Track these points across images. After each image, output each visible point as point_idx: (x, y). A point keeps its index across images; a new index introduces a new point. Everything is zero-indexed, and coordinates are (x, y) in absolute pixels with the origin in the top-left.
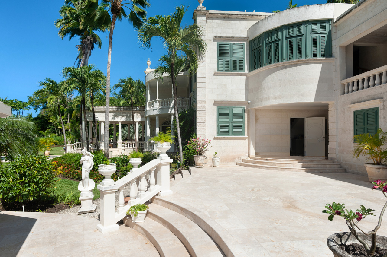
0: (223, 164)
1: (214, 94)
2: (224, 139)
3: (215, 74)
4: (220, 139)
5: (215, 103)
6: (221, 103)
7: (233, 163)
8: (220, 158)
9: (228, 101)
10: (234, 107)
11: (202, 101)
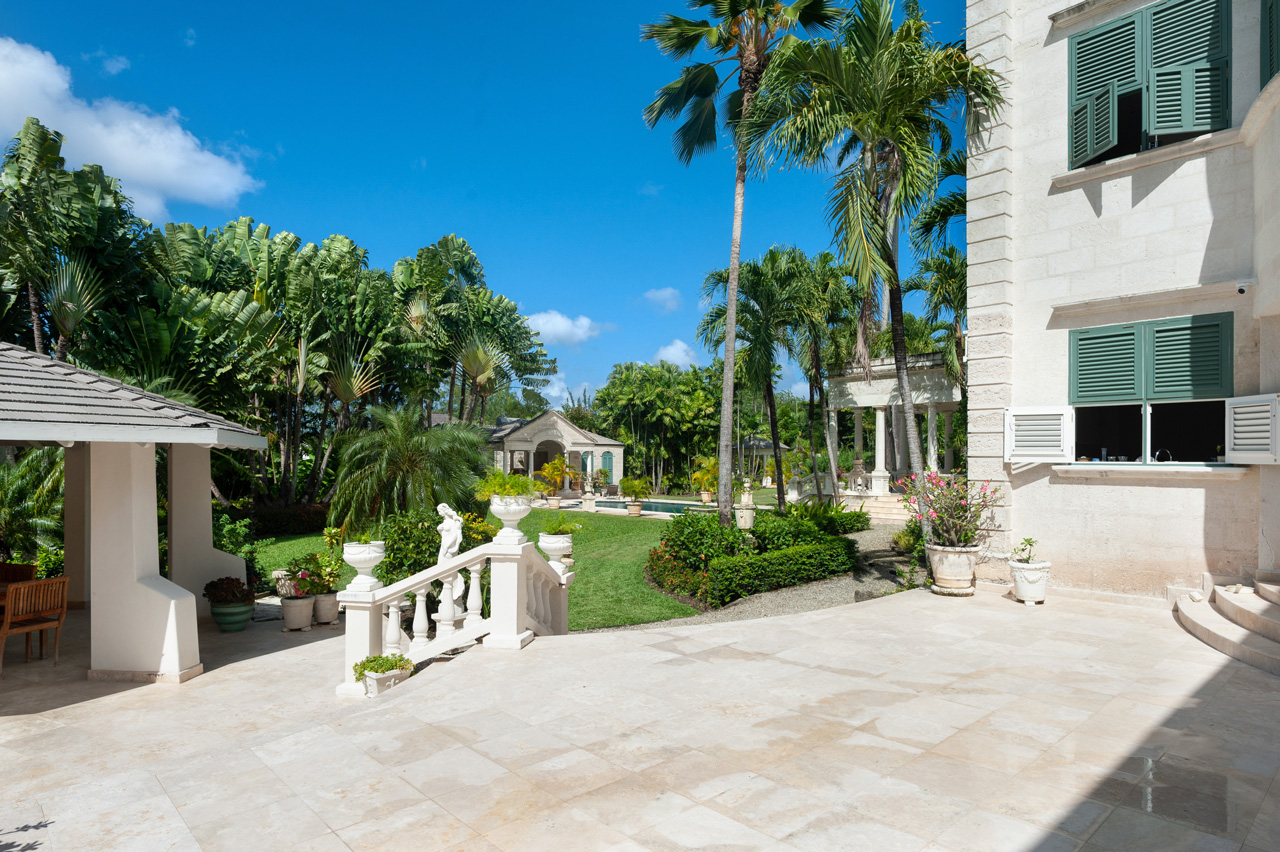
0: (1099, 599)
1: (1057, 275)
2: (1104, 479)
3: (1058, 187)
4: (1087, 480)
5: (1059, 317)
6: (1089, 309)
7: (1161, 599)
8: (1048, 564)
9: (1121, 299)
10: (1164, 323)
11: (989, 319)
